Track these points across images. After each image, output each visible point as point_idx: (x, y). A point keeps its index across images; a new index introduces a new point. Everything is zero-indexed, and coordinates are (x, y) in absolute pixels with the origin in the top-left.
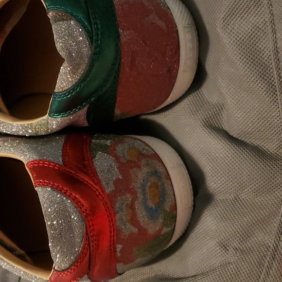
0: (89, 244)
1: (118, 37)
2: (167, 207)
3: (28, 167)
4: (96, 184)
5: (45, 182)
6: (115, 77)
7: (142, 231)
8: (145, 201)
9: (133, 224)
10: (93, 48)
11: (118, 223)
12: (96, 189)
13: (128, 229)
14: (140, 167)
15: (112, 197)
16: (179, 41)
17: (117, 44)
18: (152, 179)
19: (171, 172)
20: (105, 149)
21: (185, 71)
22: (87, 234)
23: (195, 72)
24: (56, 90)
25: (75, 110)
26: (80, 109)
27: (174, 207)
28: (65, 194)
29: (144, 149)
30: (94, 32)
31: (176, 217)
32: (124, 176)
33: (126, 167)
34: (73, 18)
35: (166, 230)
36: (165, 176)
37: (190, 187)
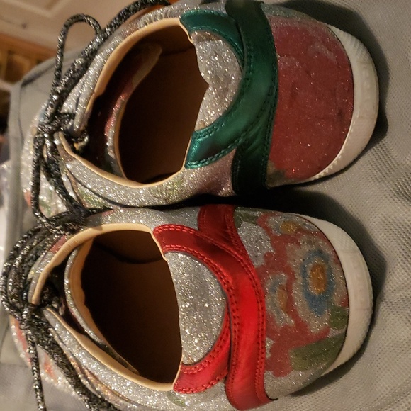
0: (230, 328)
1: (275, 62)
2: (336, 299)
3: (155, 235)
4: (241, 255)
5: (177, 247)
6: (270, 113)
7: (301, 326)
8: (306, 285)
9: (288, 313)
10: (244, 72)
11: (268, 308)
12: (242, 261)
13: (282, 320)
14: (298, 244)
15: (261, 273)
16: (352, 78)
17: (274, 71)
18: (316, 260)
19: (341, 256)
20: (253, 220)
21: (361, 117)
22: (228, 313)
23: (375, 122)
24: (197, 128)
25: (218, 156)
26: (224, 154)
27: (346, 303)
28: (201, 261)
29: (305, 224)
30: (246, 54)
31: (348, 317)
32: (277, 251)
33: (280, 241)
34: (221, 37)
35: (334, 333)
36: (334, 260)
37: (368, 281)
